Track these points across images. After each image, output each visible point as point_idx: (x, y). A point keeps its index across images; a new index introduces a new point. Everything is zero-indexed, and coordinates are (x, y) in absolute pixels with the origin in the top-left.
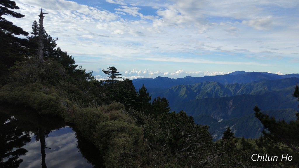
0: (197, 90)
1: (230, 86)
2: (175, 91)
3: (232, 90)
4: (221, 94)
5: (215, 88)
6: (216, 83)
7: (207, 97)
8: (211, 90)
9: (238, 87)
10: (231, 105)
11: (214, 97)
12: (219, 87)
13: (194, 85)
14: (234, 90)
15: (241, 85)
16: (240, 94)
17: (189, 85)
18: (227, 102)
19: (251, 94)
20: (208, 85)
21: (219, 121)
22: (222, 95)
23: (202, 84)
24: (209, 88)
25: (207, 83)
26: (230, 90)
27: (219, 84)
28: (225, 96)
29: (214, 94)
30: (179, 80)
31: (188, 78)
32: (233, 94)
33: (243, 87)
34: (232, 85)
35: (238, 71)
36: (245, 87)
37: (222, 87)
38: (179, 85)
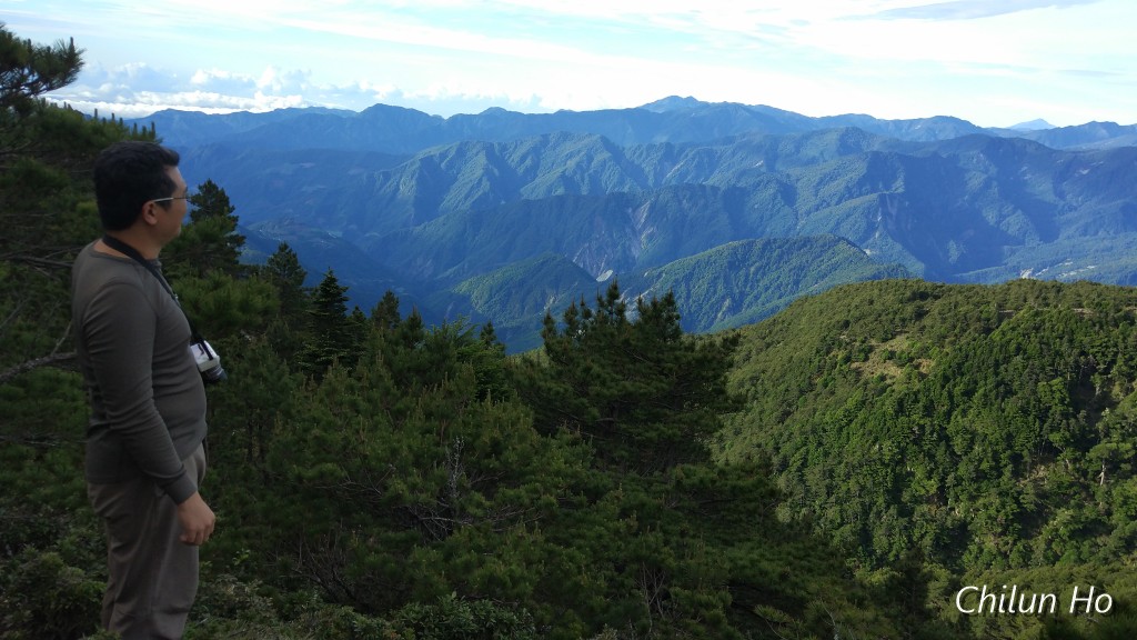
0: (528, 162)
1: (644, 155)
2: (443, 165)
3: (648, 169)
4: (610, 182)
5: (590, 159)
6: (594, 138)
7: (560, 191)
8: (578, 165)
9: (670, 153)
10: (643, 220)
11: (584, 191)
12: (606, 155)
13: (516, 147)
14: (655, 169)
15: (682, 150)
16: (674, 182)
17: (499, 144)
18: (630, 210)
19: (710, 182)
20: (568, 147)
21: (599, 279)
22: (614, 187)
23: (545, 138)
24: (570, 156)
25: (565, 136)
26: (643, 166)
27: (607, 144)
28: (626, 189)
29: (586, 181)
30: (460, 121)
31: (496, 116)
32: (651, 182)
33: (687, 156)
34: (651, 147)
35: (674, 99)
36: (693, 159)
37: (617, 154)
38: (458, 142)
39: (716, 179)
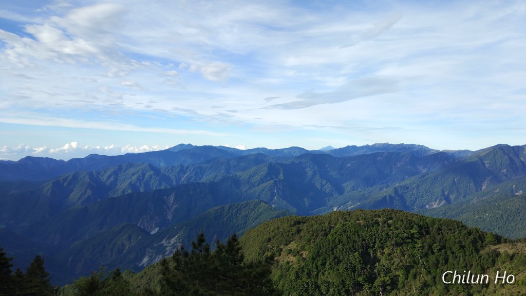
0: (112, 179)
1: (170, 171)
2: (65, 184)
3: (172, 177)
4: (154, 185)
5: (144, 175)
6: (145, 165)
7: (129, 191)
8: (138, 178)
9: (182, 170)
10: (172, 202)
11: (142, 190)
12: (152, 172)
13: (105, 172)
14: (176, 177)
15: (187, 168)
16: (185, 182)
17: (96, 172)
18: (165, 197)
19: (202, 181)
20: (132, 170)
21: (152, 233)
22: (157, 187)
23: (120, 168)
24: (134, 174)
25: (131, 165)
26: (170, 176)
27: (152, 167)
28: (163, 187)
29: (143, 185)
30: (74, 162)
31: (94, 159)
32: (174, 184)
33: (190, 170)
34: (173, 167)
35: (182, 145)
36: (193, 171)
37: (157, 171)
38: (73, 172)
39: (205, 179)
